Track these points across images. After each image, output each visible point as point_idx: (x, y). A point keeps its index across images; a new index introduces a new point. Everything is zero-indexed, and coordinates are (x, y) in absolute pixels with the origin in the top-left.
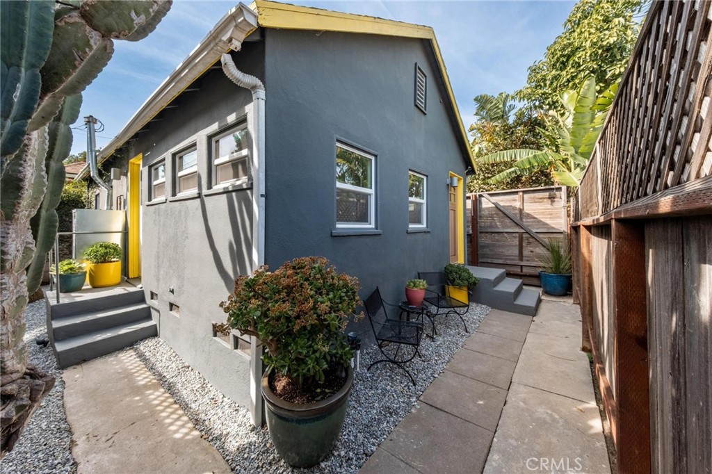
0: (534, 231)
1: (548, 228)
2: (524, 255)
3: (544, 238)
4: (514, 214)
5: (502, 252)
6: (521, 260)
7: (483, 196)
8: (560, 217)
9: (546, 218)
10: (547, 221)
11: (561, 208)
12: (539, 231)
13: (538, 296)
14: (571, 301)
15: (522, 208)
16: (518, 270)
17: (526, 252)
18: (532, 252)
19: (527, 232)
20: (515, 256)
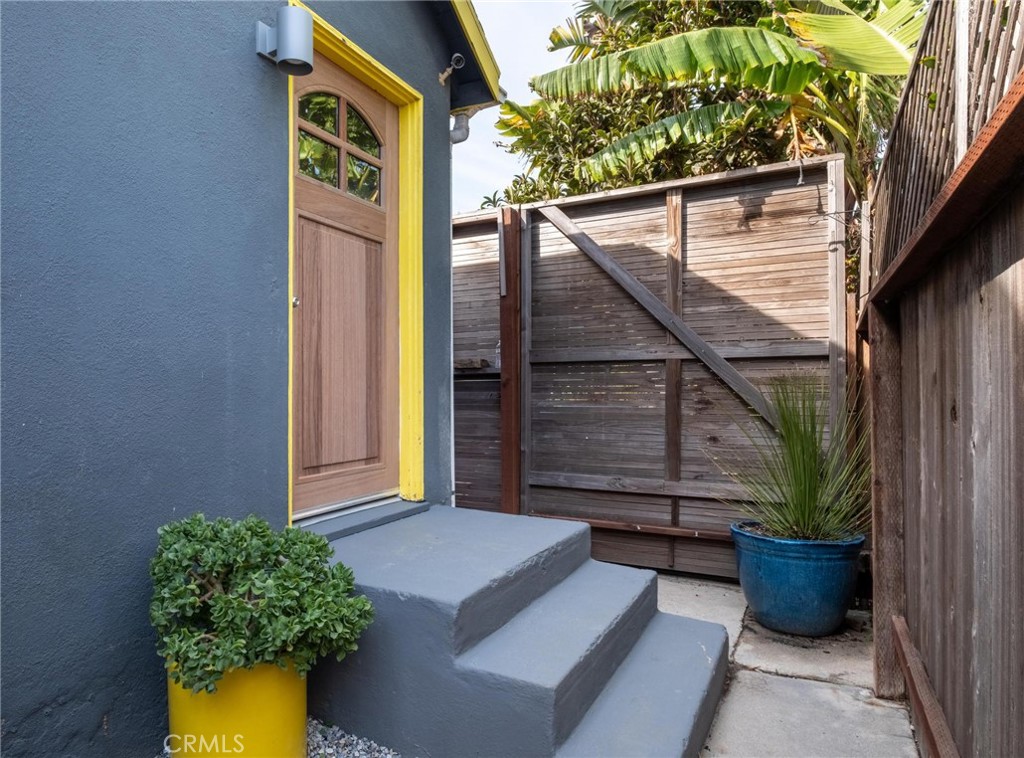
0: (723, 352)
1: (773, 341)
2: (685, 454)
3: (757, 382)
4: (650, 285)
5: (608, 444)
6: (676, 475)
7: (543, 218)
8: (819, 294)
9: (768, 298)
10: (774, 310)
11: (823, 255)
12: (738, 352)
13: (718, 646)
14: (860, 669)
15: (678, 256)
16: (658, 516)
17: (693, 443)
18: (714, 439)
19: (697, 360)
20: (654, 460)
